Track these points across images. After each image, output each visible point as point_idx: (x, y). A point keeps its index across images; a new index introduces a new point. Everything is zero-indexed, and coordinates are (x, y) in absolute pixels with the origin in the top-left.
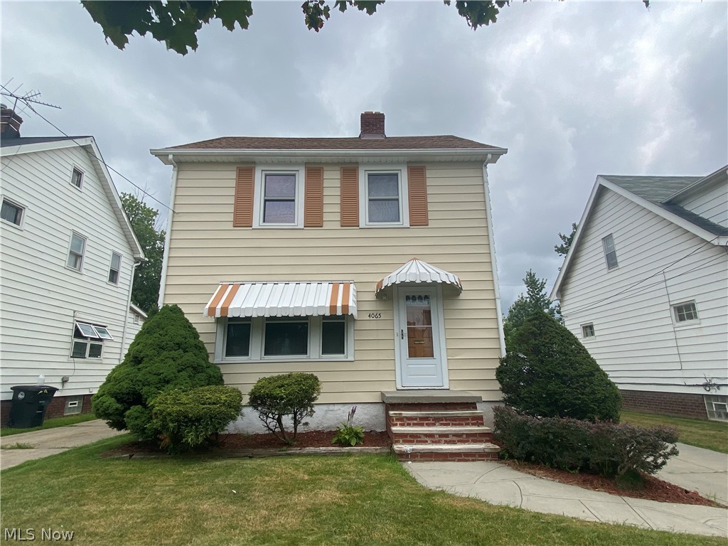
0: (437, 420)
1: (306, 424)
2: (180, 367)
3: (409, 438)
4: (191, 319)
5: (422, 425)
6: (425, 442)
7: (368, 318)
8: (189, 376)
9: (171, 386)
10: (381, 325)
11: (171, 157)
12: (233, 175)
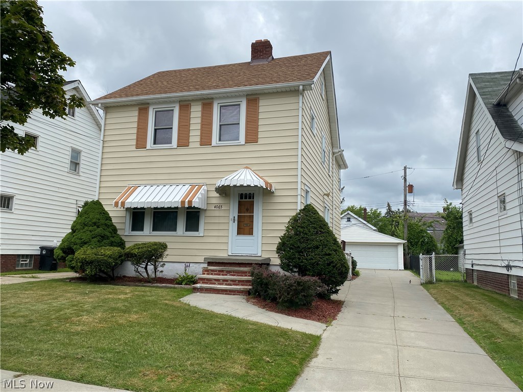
0: (229, 272)
1: (162, 272)
2: (93, 236)
3: (206, 281)
4: (106, 208)
5: (219, 275)
6: (215, 284)
7: (214, 209)
8: (99, 241)
9: (86, 246)
10: (222, 214)
11: (100, 105)
12: (136, 113)
